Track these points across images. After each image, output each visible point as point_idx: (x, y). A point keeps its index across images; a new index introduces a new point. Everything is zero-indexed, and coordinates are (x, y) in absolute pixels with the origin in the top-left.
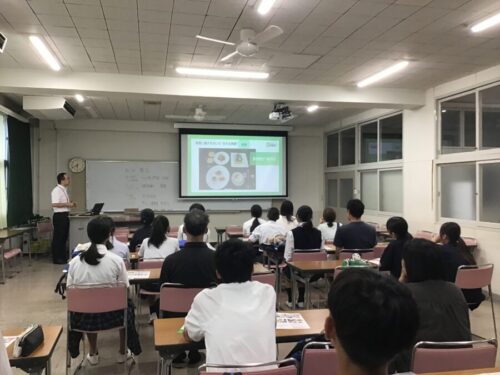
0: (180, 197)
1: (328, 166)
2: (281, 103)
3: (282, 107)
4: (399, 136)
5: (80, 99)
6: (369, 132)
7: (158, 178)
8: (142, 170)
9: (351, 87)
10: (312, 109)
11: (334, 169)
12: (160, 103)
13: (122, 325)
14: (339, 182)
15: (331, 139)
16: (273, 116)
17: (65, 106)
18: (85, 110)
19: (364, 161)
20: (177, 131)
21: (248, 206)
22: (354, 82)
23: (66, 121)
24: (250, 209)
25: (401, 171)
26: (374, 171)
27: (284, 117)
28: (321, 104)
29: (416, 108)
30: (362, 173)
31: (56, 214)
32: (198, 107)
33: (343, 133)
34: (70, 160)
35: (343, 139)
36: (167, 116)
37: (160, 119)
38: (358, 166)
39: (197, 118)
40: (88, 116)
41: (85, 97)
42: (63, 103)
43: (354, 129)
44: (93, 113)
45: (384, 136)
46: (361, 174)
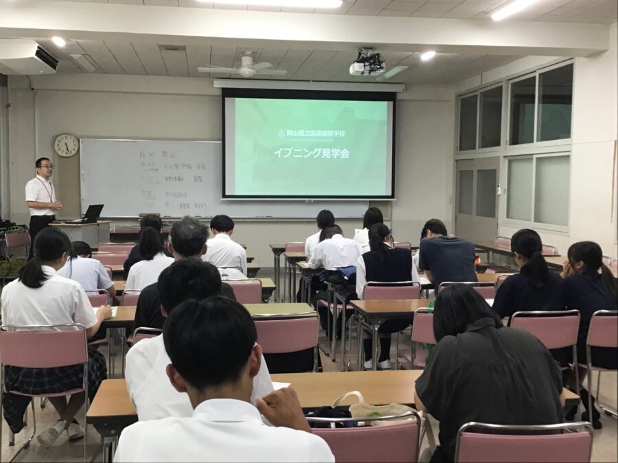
0: (224, 196)
1: (461, 149)
2: (369, 47)
3: (370, 53)
4: (567, 99)
5: (59, 42)
6: (523, 92)
7: (189, 167)
8: (164, 153)
9: (481, 21)
10: (427, 56)
11: (468, 155)
12: (184, 48)
13: (81, 387)
14: (475, 175)
15: (466, 105)
16: (355, 68)
17: (38, 53)
18: (71, 59)
19: (515, 140)
20: (219, 93)
21: (314, 212)
22: (486, 13)
23: (44, 76)
24: (316, 216)
25: (568, 157)
26: (527, 158)
27: (372, 70)
28: (441, 48)
29: (595, 54)
30: (512, 160)
31: (34, 218)
32: (244, 54)
33: (485, 94)
34: (55, 138)
35: (485, 106)
36: (200, 69)
37: (191, 73)
38: (506, 149)
39: (246, 70)
40: (79, 69)
41: (67, 40)
42: (36, 49)
43: (501, 88)
44: (86, 64)
45: (545, 99)
46: (510, 162)
